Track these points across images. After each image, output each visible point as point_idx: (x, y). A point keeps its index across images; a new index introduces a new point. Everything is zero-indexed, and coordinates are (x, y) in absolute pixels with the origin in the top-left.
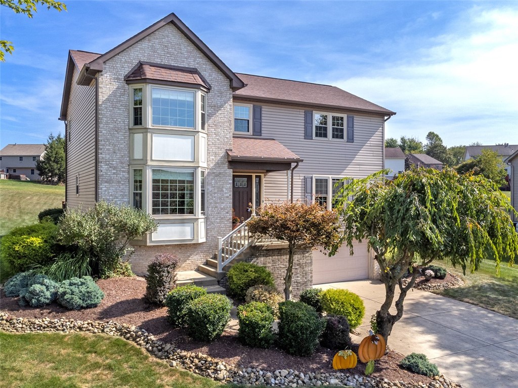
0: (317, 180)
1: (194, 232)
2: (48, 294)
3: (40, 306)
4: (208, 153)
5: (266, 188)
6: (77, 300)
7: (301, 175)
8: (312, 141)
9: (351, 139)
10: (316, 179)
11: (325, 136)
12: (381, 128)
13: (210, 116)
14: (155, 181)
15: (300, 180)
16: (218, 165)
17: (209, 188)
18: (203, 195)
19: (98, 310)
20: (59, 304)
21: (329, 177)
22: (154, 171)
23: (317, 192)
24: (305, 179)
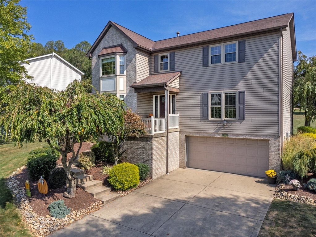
4: (127, 85)
5: (178, 102)
7: (200, 92)
8: (208, 67)
9: (242, 60)
10: (211, 95)
12: (277, 43)
13: (127, 66)
15: (200, 96)
16: (130, 91)
21: (222, 92)
23: (212, 104)
24: (203, 95)
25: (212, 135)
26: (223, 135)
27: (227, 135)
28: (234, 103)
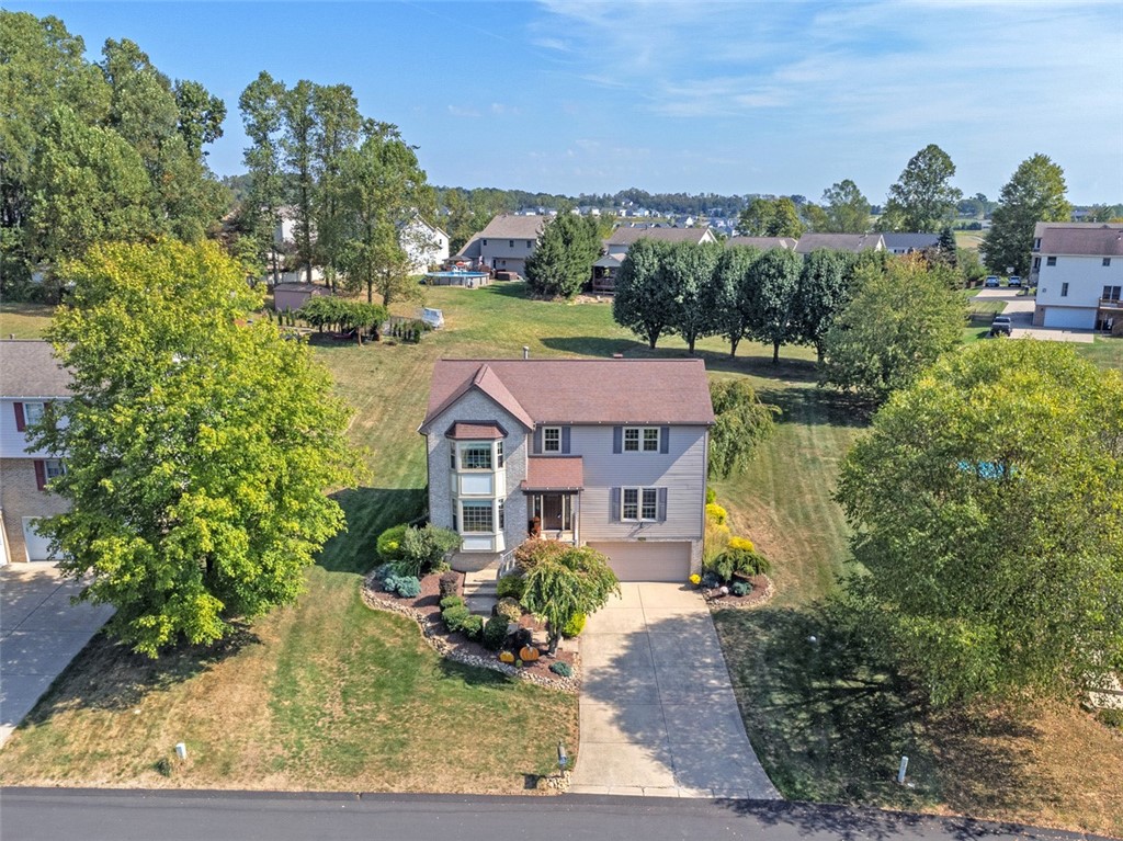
0: (626, 491)
1: (493, 544)
2: (393, 585)
3: (388, 592)
4: (507, 484)
6: (405, 592)
7: (610, 487)
8: (621, 455)
9: (665, 450)
11: (637, 448)
13: (507, 455)
14: (465, 508)
15: (610, 491)
16: (514, 492)
17: (505, 510)
18: (502, 516)
19: (415, 600)
20: (397, 594)
21: (639, 488)
22: (463, 502)
23: (626, 501)
24: (614, 490)
25: (625, 540)
26: (639, 539)
27: (645, 539)
28: (654, 501)
